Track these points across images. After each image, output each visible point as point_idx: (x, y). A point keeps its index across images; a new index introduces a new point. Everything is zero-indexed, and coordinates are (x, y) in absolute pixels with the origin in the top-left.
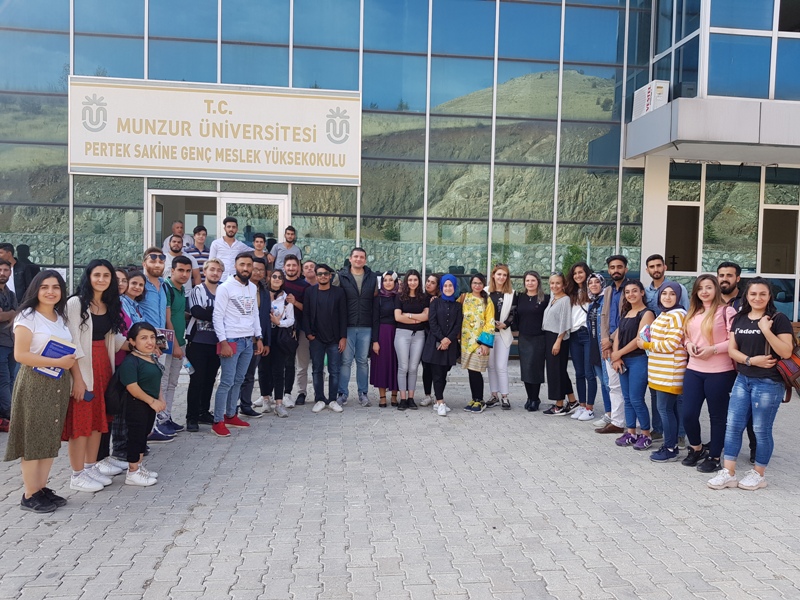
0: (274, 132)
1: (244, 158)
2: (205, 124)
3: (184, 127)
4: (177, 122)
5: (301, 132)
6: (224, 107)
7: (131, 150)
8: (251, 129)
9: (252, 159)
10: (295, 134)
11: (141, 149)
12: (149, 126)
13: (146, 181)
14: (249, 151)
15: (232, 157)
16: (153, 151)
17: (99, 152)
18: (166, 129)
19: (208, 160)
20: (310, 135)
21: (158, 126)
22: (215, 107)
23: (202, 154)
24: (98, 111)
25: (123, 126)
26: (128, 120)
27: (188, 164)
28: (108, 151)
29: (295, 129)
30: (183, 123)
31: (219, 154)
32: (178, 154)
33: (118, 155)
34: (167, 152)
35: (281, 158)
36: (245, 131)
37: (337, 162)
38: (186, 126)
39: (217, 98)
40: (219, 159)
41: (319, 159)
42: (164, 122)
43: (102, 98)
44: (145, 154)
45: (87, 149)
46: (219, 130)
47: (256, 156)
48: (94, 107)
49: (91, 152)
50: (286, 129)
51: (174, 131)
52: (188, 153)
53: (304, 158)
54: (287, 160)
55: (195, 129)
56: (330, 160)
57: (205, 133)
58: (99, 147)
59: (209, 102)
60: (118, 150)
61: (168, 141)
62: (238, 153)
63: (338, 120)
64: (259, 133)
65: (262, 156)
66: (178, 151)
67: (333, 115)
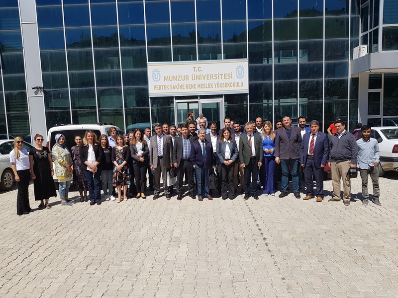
0: (217, 76)
1: (207, 86)
2: (193, 76)
3: (187, 77)
4: (184, 76)
5: (227, 75)
6: (200, 69)
7: (169, 87)
8: (209, 76)
9: (210, 87)
10: (225, 76)
11: (172, 86)
12: (175, 78)
13: (174, 98)
14: (209, 84)
15: (203, 87)
16: (176, 87)
18: (180, 79)
19: (195, 88)
20: (230, 76)
21: (178, 78)
22: (196, 69)
23: (193, 86)
24: (157, 74)
25: (166, 79)
26: (168, 76)
27: (188, 90)
28: (162, 88)
29: (225, 74)
31: (199, 86)
32: (185, 87)
33: (165, 89)
34: (181, 87)
36: (207, 77)
37: (240, 85)
39: (197, 66)
40: (199, 88)
41: (234, 85)
42: (180, 76)
43: (159, 70)
44: (174, 88)
45: (155, 88)
46: (198, 78)
47: (211, 85)
49: (156, 89)
50: (221, 75)
51: (183, 79)
52: (188, 87)
53: (228, 85)
54: (222, 86)
55: (190, 78)
56: (237, 85)
57: (194, 79)
58: (158, 87)
59: (195, 68)
60: (165, 87)
61: (181, 83)
62: (205, 85)
63: (240, 70)
64: (212, 77)
65: (214, 85)
66: (185, 86)
67: (238, 68)
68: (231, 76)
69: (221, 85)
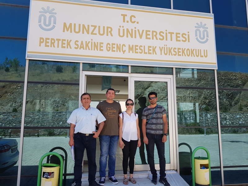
0: (164, 35)
1: (147, 51)
2: (121, 29)
3: (109, 31)
4: (104, 27)
5: (180, 35)
6: (133, 19)
7: (72, 44)
8: (151, 33)
9: (151, 52)
10: (177, 37)
11: (79, 44)
12: (85, 29)
13: (81, 65)
14: (149, 47)
15: (139, 51)
16: (87, 45)
17: (49, 44)
18: (96, 31)
19: (124, 52)
21: (91, 29)
22: (128, 18)
23: (119, 48)
24: (50, 18)
25: (67, 27)
26: (71, 24)
27: (111, 54)
28: (56, 44)
29: (177, 34)
30: (108, 28)
31: (131, 49)
32: (104, 48)
33: (63, 47)
34: (97, 46)
35: (169, 51)
36: (147, 35)
37: (203, 54)
38: (109, 30)
39: (129, 13)
40: (131, 52)
41: (192, 53)
42: (95, 27)
43: (54, 9)
44: (82, 47)
45: (41, 42)
46: (130, 33)
47: (154, 50)
48: (48, 15)
49: (43, 44)
50: (171, 33)
51: (102, 33)
52: (111, 47)
53: (183, 52)
54: (173, 53)
55: (115, 32)
56: (198, 53)
57: (121, 34)
58: (50, 41)
59: (124, 16)
60: (63, 44)
61: (97, 39)
62: (143, 48)
63: (202, 29)
64: (156, 36)
65: (158, 50)
66: (104, 46)
67: (199, 26)
68: (187, 37)
69: (170, 51)
